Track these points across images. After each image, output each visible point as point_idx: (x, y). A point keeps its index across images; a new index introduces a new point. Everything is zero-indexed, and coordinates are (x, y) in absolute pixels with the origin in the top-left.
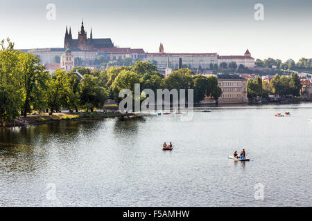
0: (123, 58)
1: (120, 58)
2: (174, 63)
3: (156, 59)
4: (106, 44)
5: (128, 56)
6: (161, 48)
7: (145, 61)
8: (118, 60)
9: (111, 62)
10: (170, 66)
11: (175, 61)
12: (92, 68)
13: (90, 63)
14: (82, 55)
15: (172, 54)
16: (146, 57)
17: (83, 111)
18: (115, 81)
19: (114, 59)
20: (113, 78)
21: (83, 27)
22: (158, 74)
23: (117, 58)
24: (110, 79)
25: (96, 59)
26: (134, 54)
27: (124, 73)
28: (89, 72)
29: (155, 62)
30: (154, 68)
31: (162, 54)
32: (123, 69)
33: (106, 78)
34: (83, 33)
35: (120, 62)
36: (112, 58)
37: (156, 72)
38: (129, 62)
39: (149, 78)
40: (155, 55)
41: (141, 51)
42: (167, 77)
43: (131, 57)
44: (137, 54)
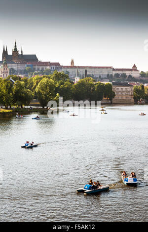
0: (44, 69)
1: (43, 69)
2: (82, 74)
3: (68, 70)
4: (32, 59)
5: (48, 68)
6: (72, 62)
7: (61, 71)
8: (41, 71)
9: (36, 72)
10: (78, 75)
11: (82, 72)
12: (23, 76)
13: (21, 72)
14: (15, 67)
15: (80, 67)
16: (61, 68)
17: (15, 107)
18: (38, 86)
19: (38, 69)
20: (37, 83)
21: (16, 46)
22: (70, 81)
23: (41, 69)
24: (35, 84)
25: (25, 70)
26: (52, 66)
27: (45, 80)
28: (19, 79)
29: (68, 73)
30: (67, 77)
31: (73, 67)
32: (44, 77)
33: (32, 84)
34: (16, 51)
35: (42, 72)
36: (36, 69)
37: (68, 79)
38: (49, 72)
39: (63, 84)
40: (68, 67)
41: (58, 64)
42: (76, 83)
43: (50, 68)
44: (54, 66)
